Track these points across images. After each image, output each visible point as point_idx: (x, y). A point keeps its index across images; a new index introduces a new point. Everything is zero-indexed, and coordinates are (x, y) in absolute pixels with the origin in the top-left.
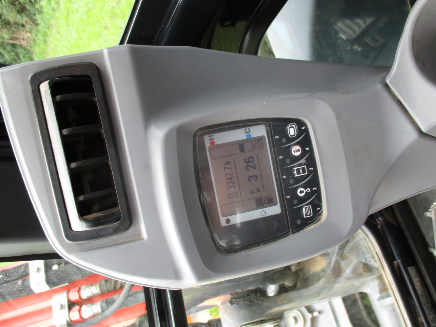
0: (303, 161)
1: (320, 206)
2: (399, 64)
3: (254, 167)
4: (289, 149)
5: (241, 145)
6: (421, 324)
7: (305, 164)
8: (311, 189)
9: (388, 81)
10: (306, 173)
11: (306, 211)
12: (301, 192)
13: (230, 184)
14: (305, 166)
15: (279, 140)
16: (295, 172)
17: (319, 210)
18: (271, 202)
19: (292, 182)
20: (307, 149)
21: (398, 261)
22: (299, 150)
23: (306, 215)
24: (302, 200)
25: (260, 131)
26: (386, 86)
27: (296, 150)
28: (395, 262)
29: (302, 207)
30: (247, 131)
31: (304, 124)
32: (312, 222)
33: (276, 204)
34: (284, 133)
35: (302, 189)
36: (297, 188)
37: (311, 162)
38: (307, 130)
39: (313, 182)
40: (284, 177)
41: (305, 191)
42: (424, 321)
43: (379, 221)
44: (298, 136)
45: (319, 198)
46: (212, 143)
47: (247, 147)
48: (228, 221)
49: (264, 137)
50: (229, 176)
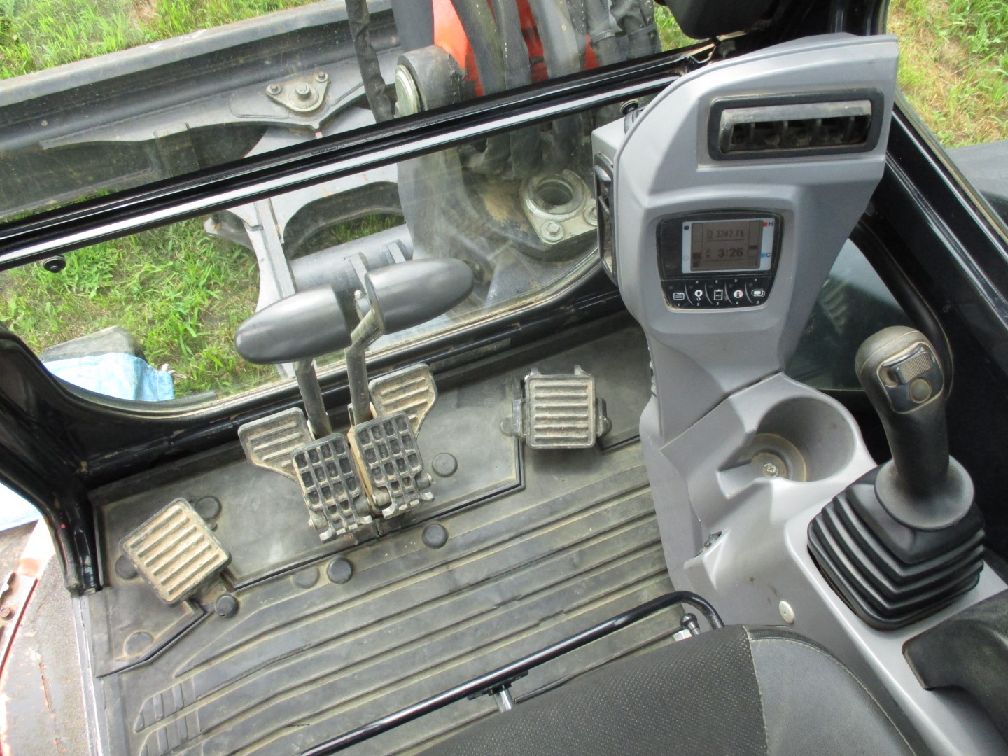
0: (727, 298)
1: (681, 307)
2: (793, 386)
3: (732, 256)
4: (742, 288)
5: (757, 247)
6: (446, 348)
7: (724, 298)
8: (699, 302)
9: (780, 374)
10: (715, 299)
11: (680, 295)
12: (699, 294)
13: (721, 233)
14: (722, 299)
15: (753, 282)
16: (719, 291)
17: (677, 306)
18: (695, 265)
19: (711, 286)
20: (737, 303)
21: (519, 328)
22: (738, 296)
23: (676, 295)
24: (691, 293)
25: (765, 264)
26: (776, 372)
27: (738, 294)
28: (518, 324)
29: (684, 292)
30: (769, 255)
31: (760, 304)
32: (668, 299)
33: (692, 270)
34: (757, 286)
35: (701, 294)
36: (703, 290)
37: (724, 304)
38: (755, 304)
39: (705, 304)
40: (717, 282)
41: (699, 296)
42: (450, 352)
43: (570, 309)
44: (752, 297)
45: (690, 306)
46: (765, 224)
47: (753, 252)
48: (687, 228)
49: (759, 267)
50: (729, 233)
